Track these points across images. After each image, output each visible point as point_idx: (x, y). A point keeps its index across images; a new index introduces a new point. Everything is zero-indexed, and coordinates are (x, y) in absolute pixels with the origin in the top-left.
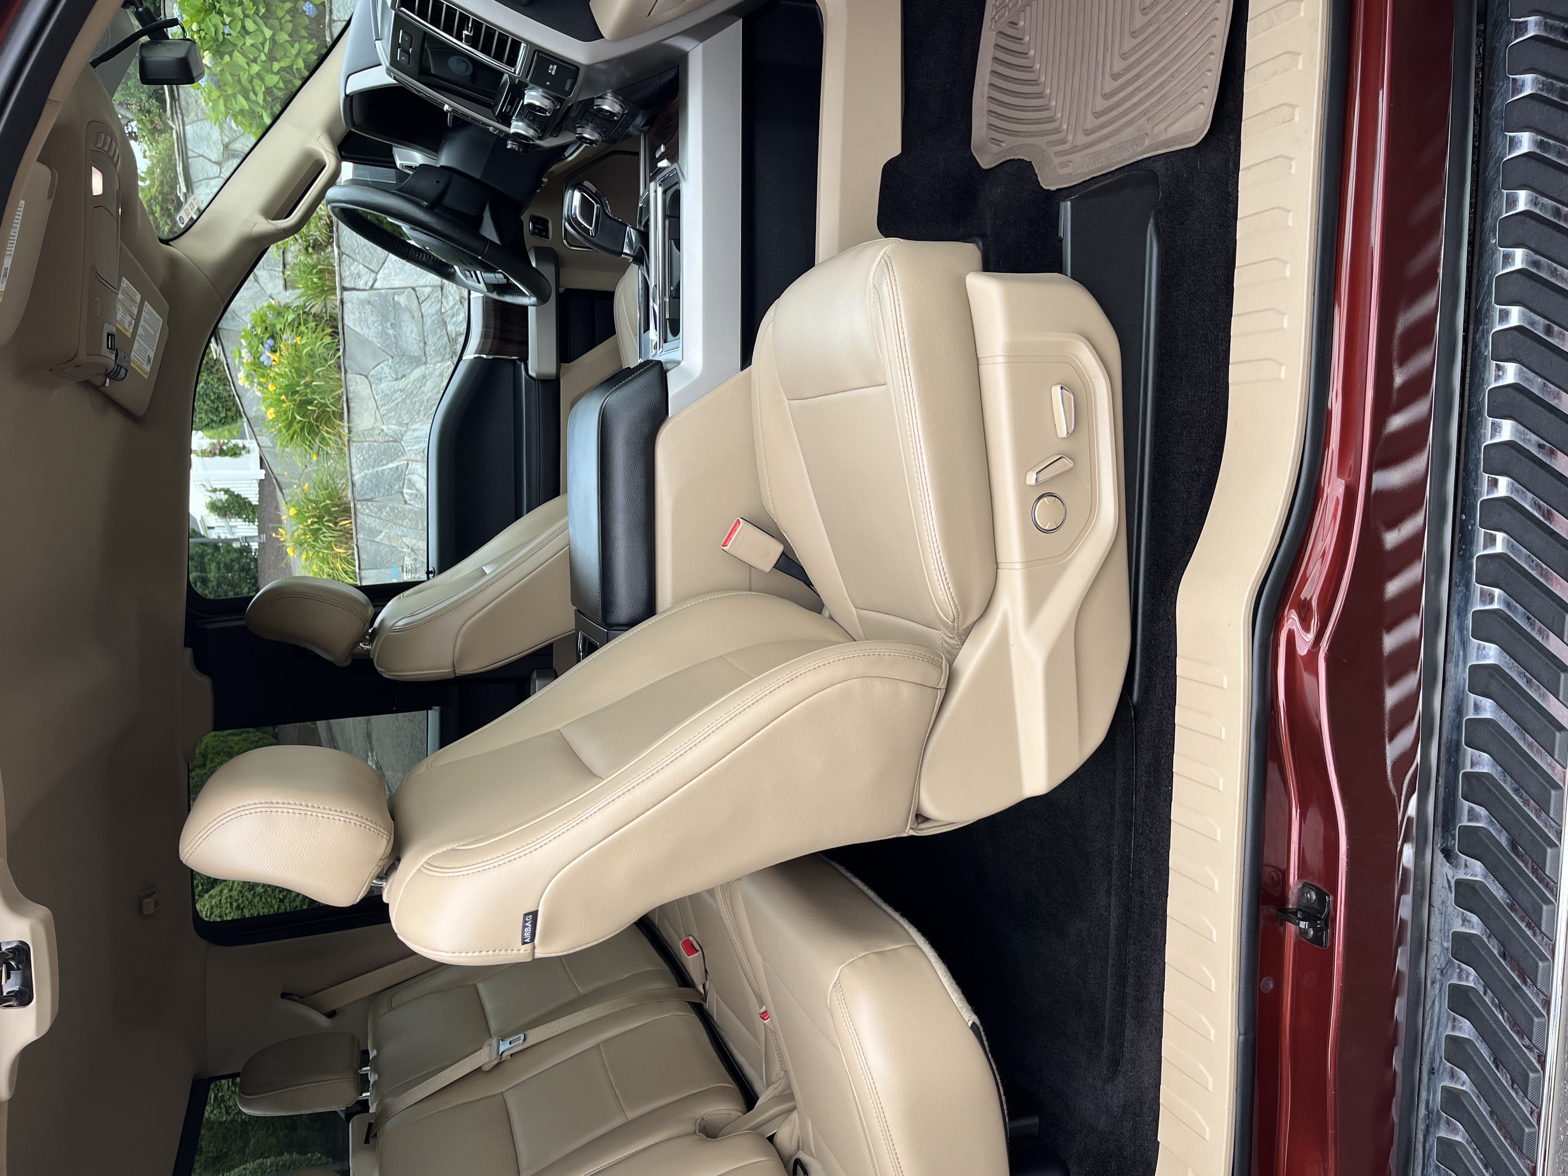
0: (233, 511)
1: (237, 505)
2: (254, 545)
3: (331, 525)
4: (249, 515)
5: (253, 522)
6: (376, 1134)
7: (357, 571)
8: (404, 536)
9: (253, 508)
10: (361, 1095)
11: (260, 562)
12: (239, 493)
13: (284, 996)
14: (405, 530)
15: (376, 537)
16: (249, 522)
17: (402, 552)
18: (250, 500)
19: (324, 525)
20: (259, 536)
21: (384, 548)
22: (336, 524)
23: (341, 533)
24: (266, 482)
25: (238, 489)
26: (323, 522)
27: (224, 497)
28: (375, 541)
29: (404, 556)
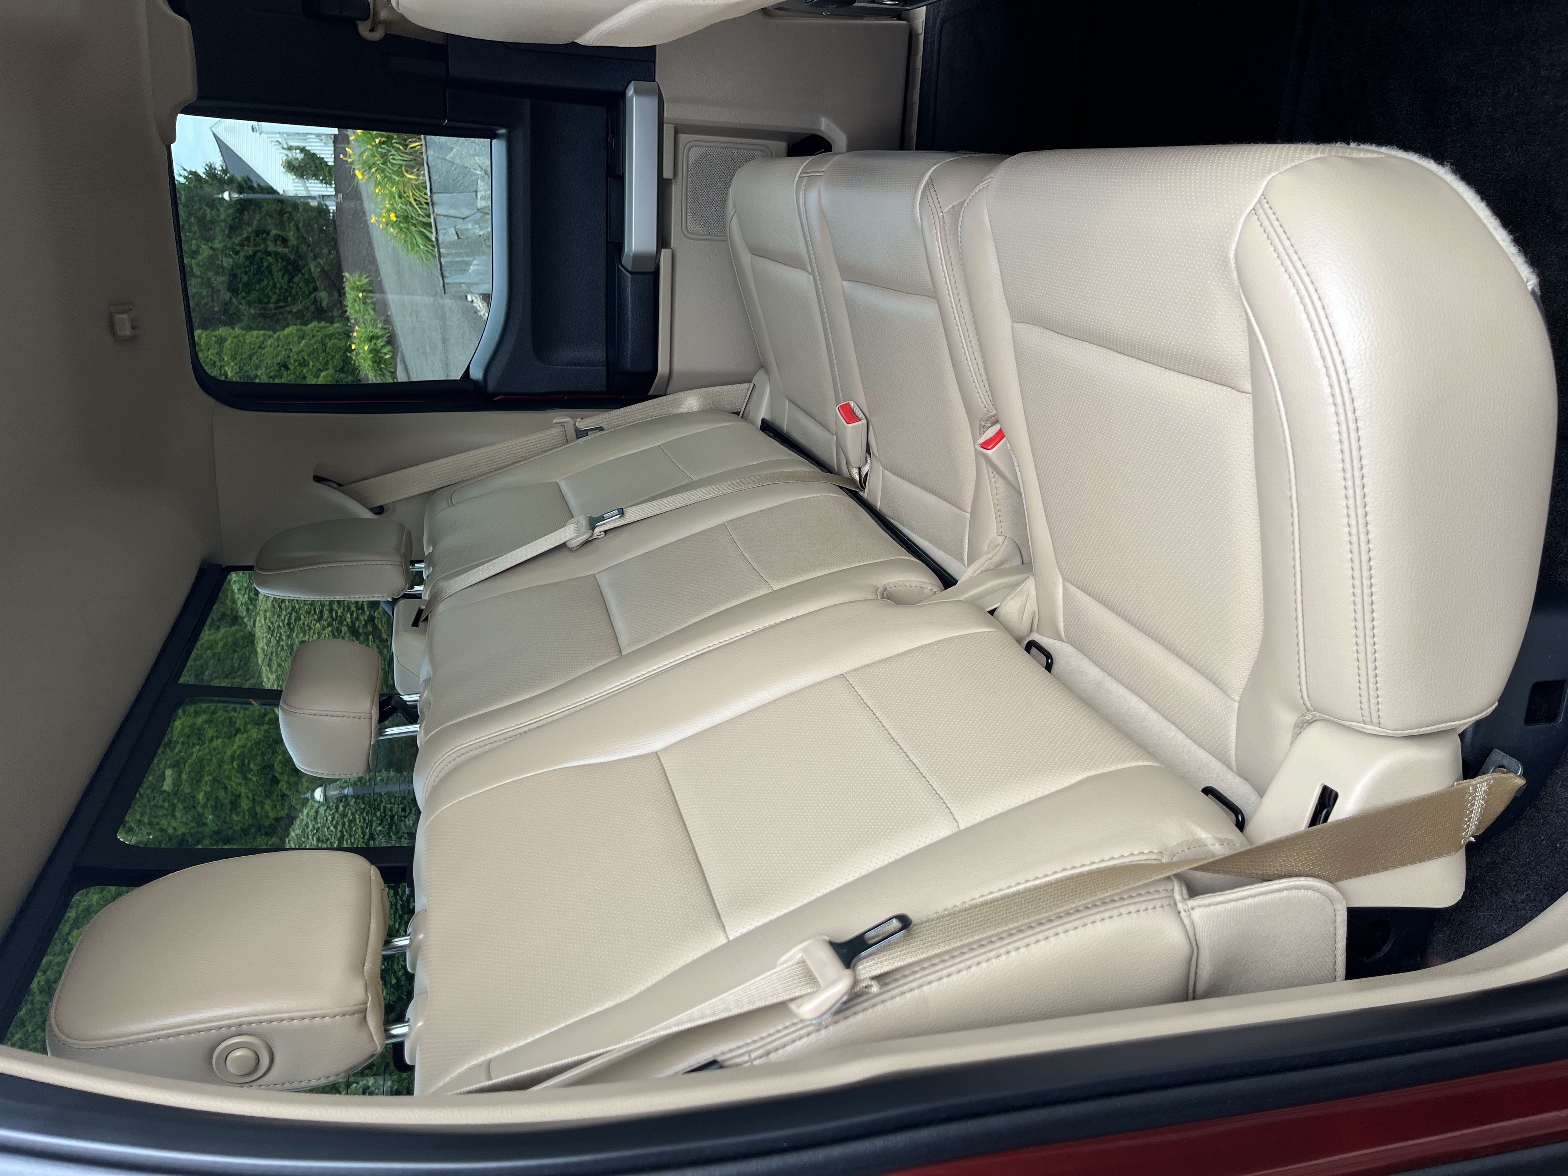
0: (309, 171)
1: (314, 166)
2: (332, 208)
3: (401, 147)
4: (326, 176)
5: (330, 184)
6: (427, 617)
7: (429, 193)
8: (477, 155)
9: (329, 170)
10: (412, 588)
11: (338, 224)
12: (315, 152)
13: (318, 479)
14: (477, 148)
15: (447, 155)
16: (326, 183)
17: (476, 174)
18: (326, 160)
19: (393, 147)
20: (336, 195)
21: (456, 169)
22: (406, 146)
23: (411, 157)
24: (340, 138)
25: (313, 148)
26: (392, 144)
27: (300, 156)
28: (445, 159)
29: (477, 179)
